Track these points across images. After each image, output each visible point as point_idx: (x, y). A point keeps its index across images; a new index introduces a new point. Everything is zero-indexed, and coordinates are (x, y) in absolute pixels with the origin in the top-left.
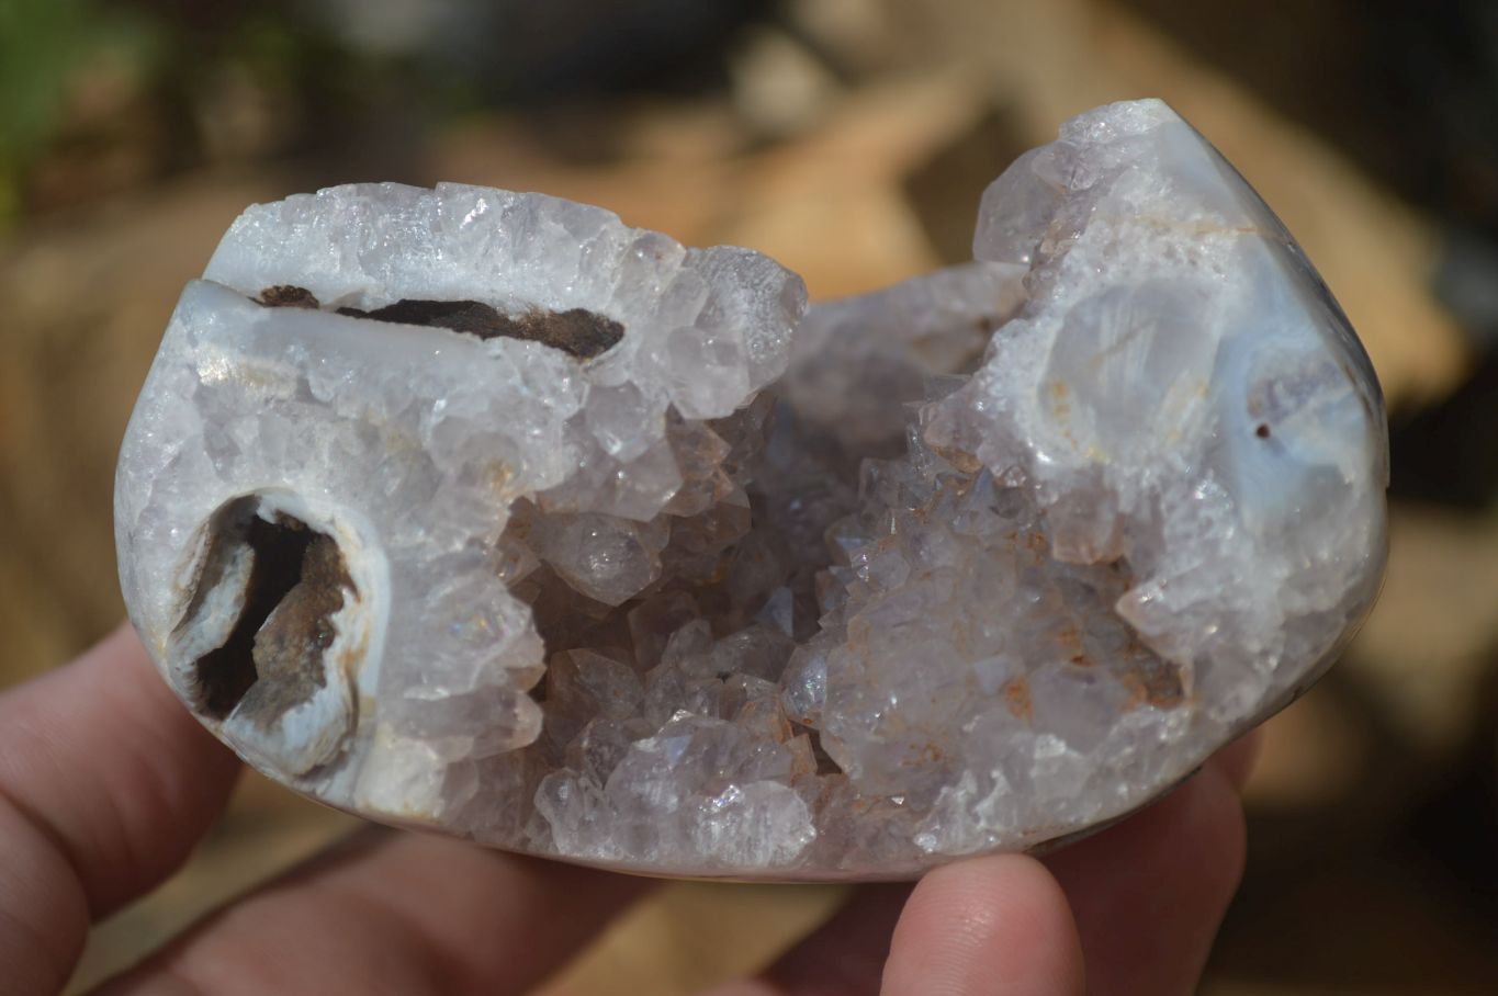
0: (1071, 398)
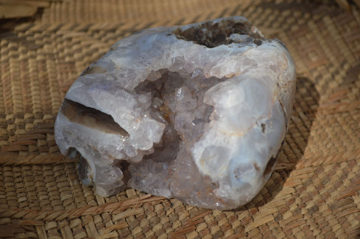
0: (204, 163)
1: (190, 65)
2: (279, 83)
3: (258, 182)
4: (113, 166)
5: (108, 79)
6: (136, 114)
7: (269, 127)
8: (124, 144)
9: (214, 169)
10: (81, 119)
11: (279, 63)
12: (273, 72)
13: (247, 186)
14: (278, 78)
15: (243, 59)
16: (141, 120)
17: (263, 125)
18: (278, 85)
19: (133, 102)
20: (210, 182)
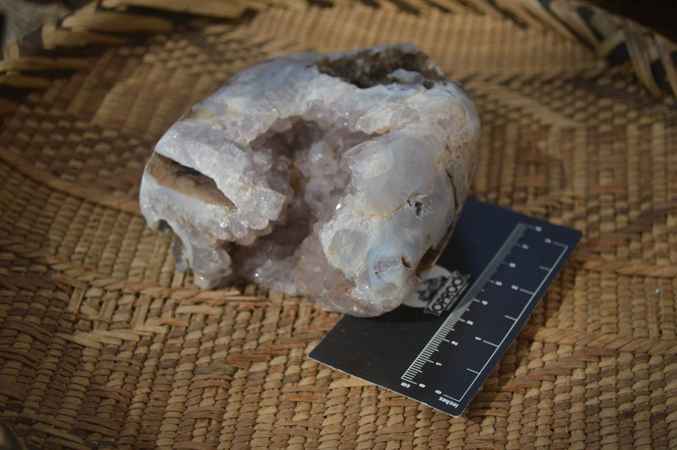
0: (335, 252)
1: (332, 113)
2: (449, 145)
3: (406, 282)
4: (217, 249)
5: (214, 127)
6: (246, 179)
7: (427, 207)
8: (229, 219)
9: (348, 261)
10: (175, 181)
11: (451, 116)
12: (441, 129)
13: (391, 287)
14: (448, 138)
15: (403, 108)
16: (253, 188)
17: (418, 205)
18: (447, 148)
19: (244, 162)
20: (343, 279)
